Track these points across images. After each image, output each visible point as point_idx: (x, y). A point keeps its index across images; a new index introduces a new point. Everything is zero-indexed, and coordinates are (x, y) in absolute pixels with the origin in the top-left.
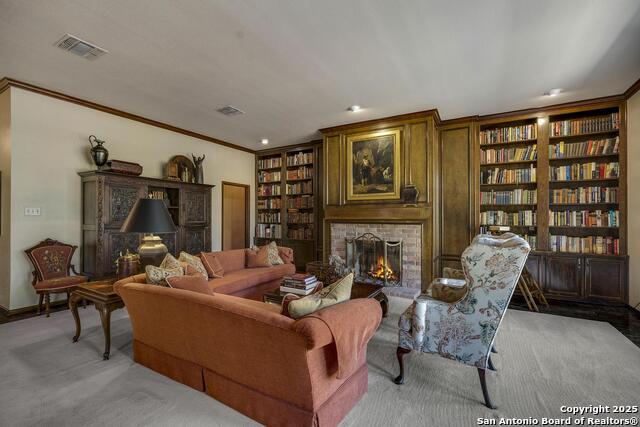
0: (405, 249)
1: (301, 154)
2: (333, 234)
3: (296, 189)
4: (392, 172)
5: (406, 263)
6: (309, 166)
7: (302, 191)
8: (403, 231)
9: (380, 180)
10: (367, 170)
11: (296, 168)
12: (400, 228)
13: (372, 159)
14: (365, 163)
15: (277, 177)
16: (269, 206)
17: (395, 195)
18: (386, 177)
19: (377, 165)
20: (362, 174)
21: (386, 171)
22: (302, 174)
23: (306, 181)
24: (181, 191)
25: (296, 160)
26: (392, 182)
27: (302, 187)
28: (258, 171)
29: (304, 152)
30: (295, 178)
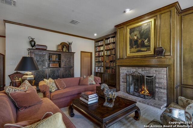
0: (157, 80)
1: (110, 38)
2: (121, 72)
3: (109, 53)
4: (149, 41)
5: (157, 88)
6: (114, 43)
7: (111, 54)
8: (156, 71)
9: (143, 45)
10: (136, 41)
11: (109, 44)
12: (154, 69)
13: (139, 36)
14: (136, 38)
15: (102, 48)
16: (99, 60)
17: (151, 52)
18: (146, 44)
19: (141, 38)
20: (134, 43)
21: (146, 41)
22: (111, 46)
23: (112, 49)
24: (62, 55)
25: (109, 41)
26: (149, 46)
27: (111, 52)
28: (96, 47)
29: (112, 37)
30: (108, 48)
